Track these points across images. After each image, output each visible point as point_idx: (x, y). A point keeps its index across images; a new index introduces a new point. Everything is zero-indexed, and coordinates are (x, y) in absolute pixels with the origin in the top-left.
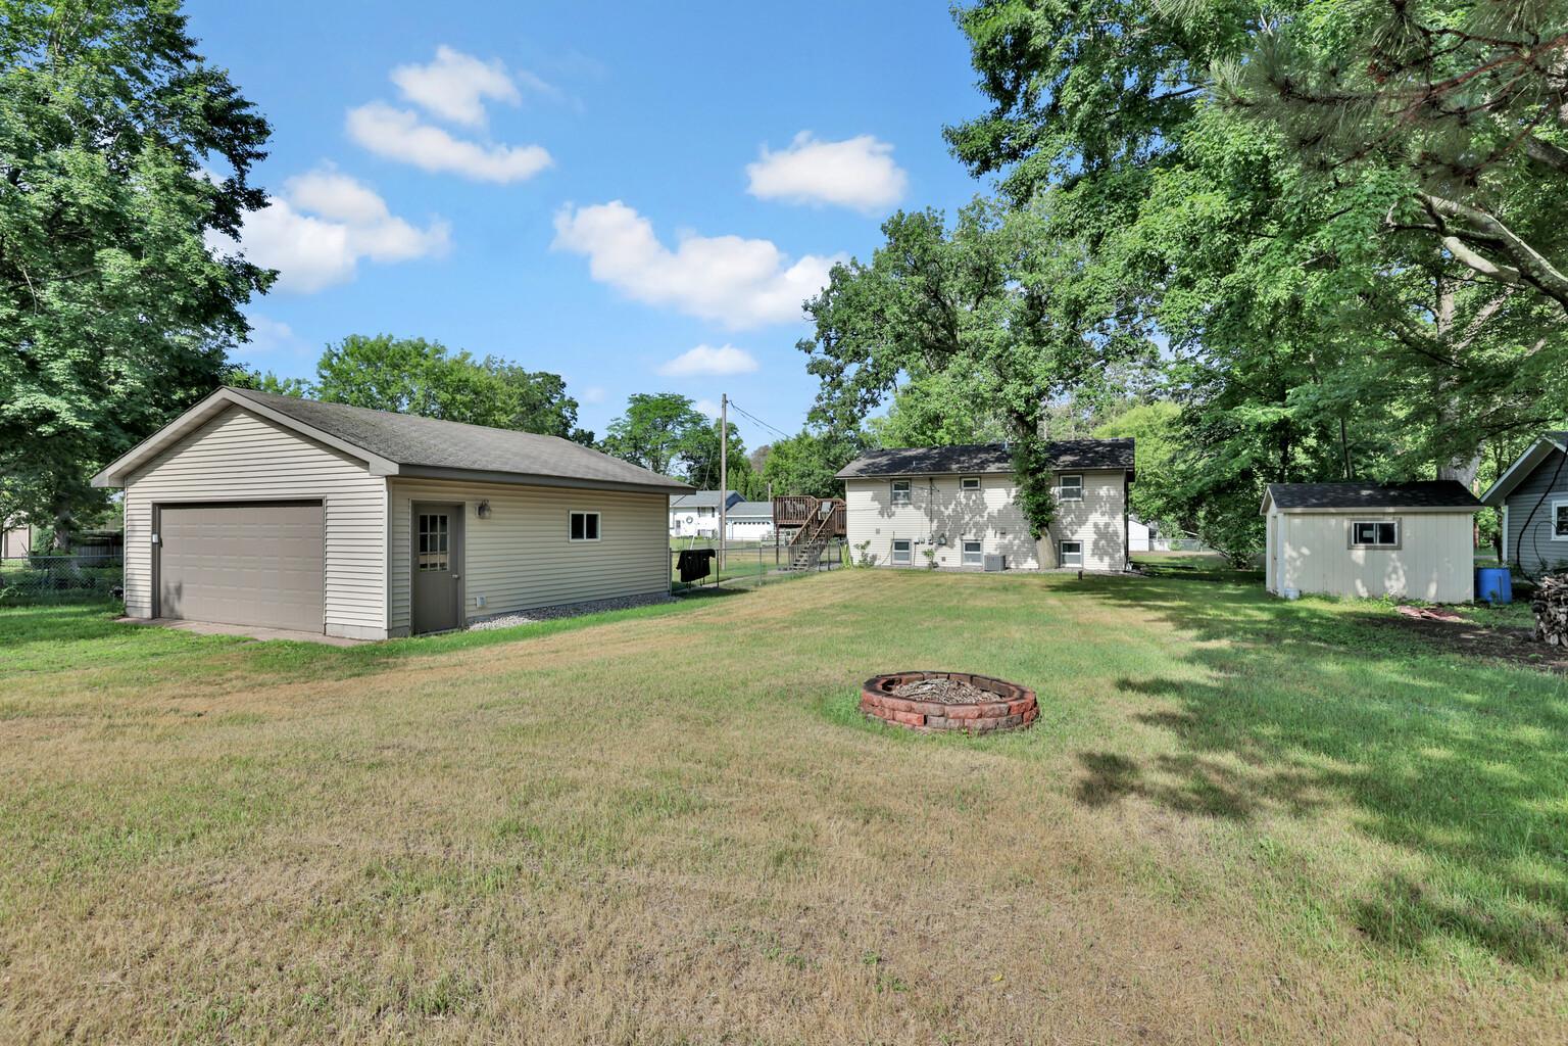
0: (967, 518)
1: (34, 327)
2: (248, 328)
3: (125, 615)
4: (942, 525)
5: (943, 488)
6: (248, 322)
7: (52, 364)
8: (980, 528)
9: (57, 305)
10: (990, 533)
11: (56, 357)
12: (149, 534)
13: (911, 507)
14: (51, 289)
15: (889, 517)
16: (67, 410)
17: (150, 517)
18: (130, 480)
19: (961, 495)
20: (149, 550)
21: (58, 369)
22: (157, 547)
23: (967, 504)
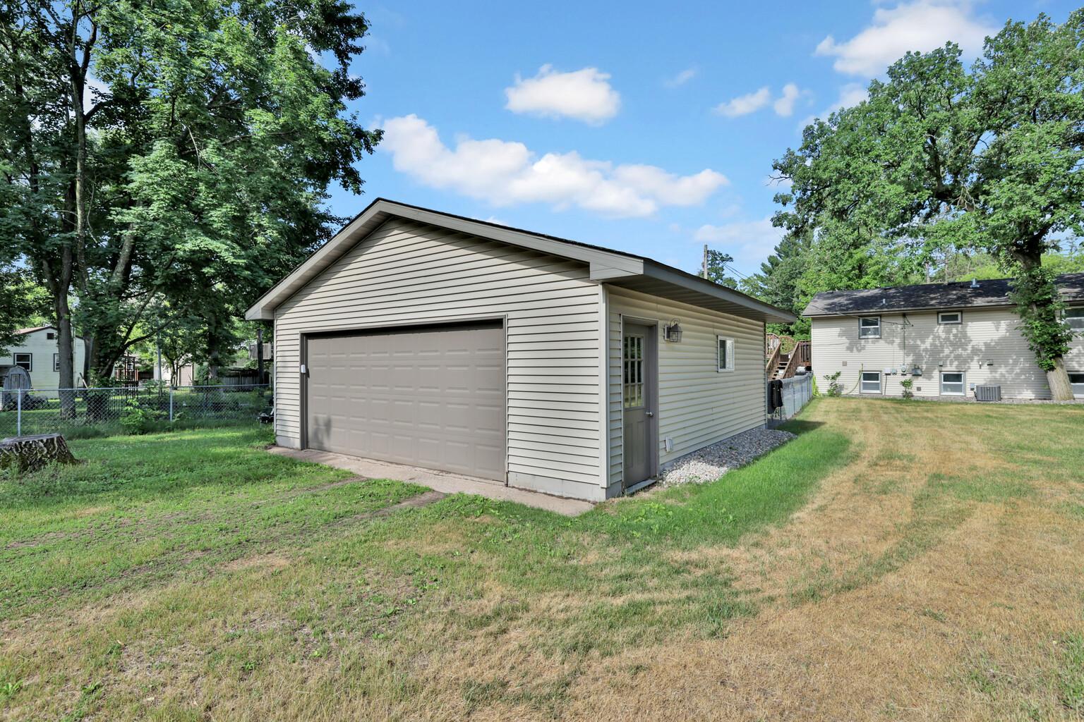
0: (947, 351)
1: (199, 179)
2: (360, 182)
3: (275, 444)
4: (918, 357)
5: (917, 322)
6: (362, 176)
7: (212, 213)
8: (964, 361)
9: (215, 159)
10: (974, 365)
11: (215, 207)
12: (298, 364)
13: (882, 342)
14: (211, 146)
15: (859, 351)
16: (226, 250)
17: (298, 348)
18: (280, 311)
19: (940, 330)
20: (298, 381)
21: (216, 216)
22: (305, 376)
23: (947, 339)
